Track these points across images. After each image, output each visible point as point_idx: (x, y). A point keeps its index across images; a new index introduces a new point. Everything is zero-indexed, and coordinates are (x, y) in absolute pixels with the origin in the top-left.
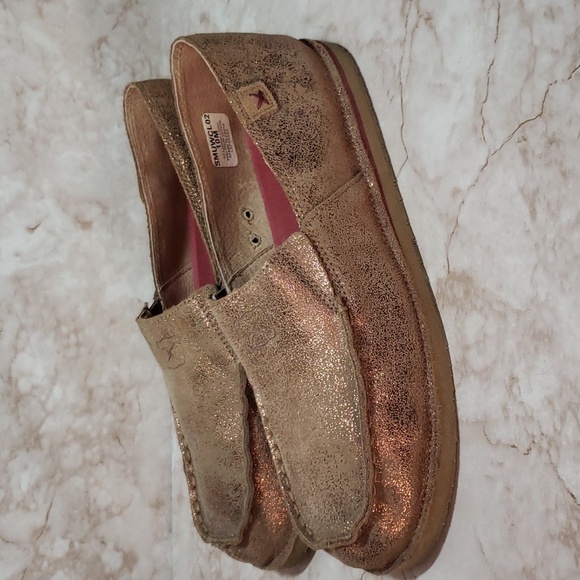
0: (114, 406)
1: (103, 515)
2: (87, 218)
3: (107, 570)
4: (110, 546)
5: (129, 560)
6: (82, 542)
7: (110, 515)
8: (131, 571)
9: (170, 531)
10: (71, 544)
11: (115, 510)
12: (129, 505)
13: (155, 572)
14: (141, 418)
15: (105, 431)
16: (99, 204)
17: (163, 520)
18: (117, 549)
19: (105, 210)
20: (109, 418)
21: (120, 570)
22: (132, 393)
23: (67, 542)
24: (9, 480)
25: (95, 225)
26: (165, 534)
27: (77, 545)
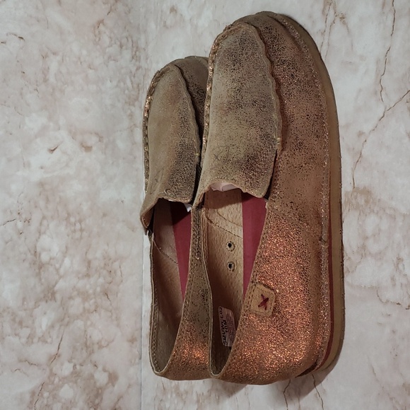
0: (105, 272)
1: (96, 347)
2: (89, 144)
3: (98, 384)
4: (100, 368)
5: (113, 378)
6: (81, 365)
7: (101, 347)
8: (114, 386)
9: (140, 358)
10: (75, 366)
11: (103, 343)
12: (113, 341)
13: (129, 386)
14: (122, 281)
15: (98, 289)
16: (97, 134)
17: (135, 351)
18: (104, 370)
19: (101, 139)
20: (101, 280)
21: (107, 384)
22: (116, 265)
23: (72, 365)
24: (33, 322)
25: (94, 148)
26: (137, 360)
27: (78, 367)
